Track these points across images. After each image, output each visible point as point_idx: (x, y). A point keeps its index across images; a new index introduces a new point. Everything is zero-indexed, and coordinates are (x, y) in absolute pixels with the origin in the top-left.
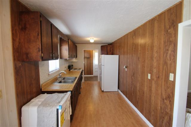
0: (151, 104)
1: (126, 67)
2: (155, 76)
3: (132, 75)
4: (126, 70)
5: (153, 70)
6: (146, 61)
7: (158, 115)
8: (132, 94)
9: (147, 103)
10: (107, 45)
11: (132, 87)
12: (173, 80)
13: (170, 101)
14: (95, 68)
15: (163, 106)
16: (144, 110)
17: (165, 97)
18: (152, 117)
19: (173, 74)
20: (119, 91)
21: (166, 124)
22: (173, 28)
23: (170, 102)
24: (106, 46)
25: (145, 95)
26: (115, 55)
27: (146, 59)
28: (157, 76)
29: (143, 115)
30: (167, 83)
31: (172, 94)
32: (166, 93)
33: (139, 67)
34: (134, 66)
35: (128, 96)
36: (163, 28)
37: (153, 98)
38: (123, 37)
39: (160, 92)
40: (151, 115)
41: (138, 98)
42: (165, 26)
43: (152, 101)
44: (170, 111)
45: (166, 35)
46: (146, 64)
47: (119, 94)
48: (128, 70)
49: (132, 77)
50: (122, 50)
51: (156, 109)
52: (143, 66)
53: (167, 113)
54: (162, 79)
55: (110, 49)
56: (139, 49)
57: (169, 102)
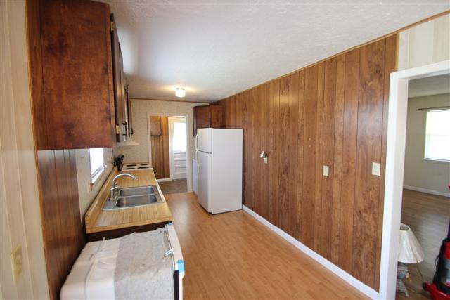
0: (332, 224)
1: (266, 155)
2: (339, 170)
3: (282, 171)
4: (266, 162)
5: (336, 159)
6: (319, 141)
7: (349, 244)
8: (284, 211)
9: (321, 225)
10: (208, 104)
11: (283, 197)
12: (379, 175)
13: (374, 213)
14: (176, 161)
15: (359, 225)
16: (315, 240)
17: (363, 208)
18: (335, 249)
19: (379, 164)
20: (246, 209)
21: (367, 257)
22: (378, 79)
23: (373, 216)
24: (208, 109)
25: (317, 208)
26: (230, 128)
27: (318, 136)
28: (345, 170)
29: (313, 250)
30: (366, 181)
31: (379, 200)
32: (364, 199)
33: (301, 153)
34: (287, 151)
35: (271, 216)
36: (357, 77)
37: (336, 213)
38: (254, 88)
39: (351, 198)
40: (333, 246)
41: (298, 217)
42: (360, 75)
43: (333, 219)
44: (375, 231)
45: (363, 91)
46: (318, 145)
47: (245, 216)
48: (271, 161)
49: (283, 175)
50: (253, 117)
51: (345, 233)
52: (311, 153)
53: (368, 237)
54: (355, 174)
55: (217, 115)
56: (301, 117)
57: (371, 215)
